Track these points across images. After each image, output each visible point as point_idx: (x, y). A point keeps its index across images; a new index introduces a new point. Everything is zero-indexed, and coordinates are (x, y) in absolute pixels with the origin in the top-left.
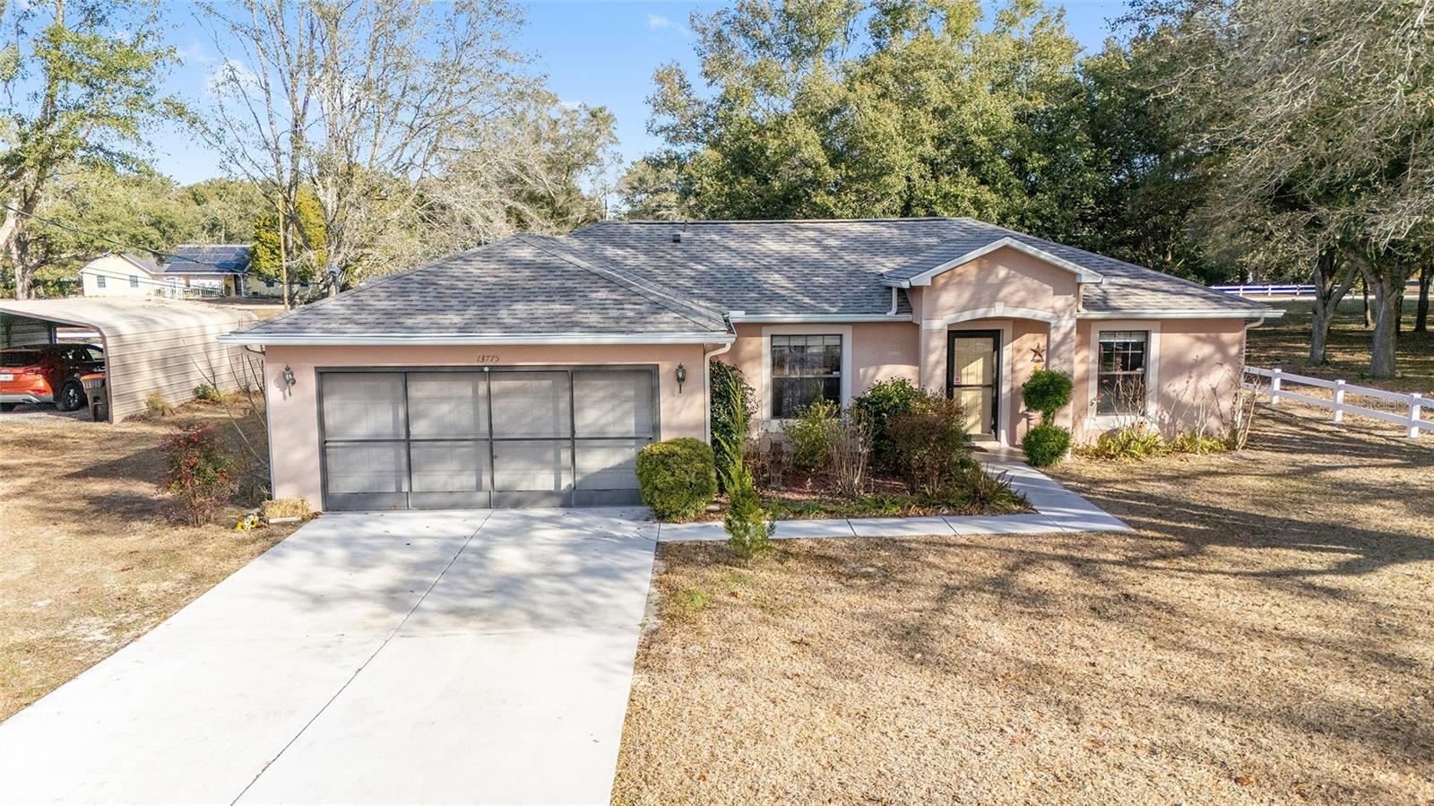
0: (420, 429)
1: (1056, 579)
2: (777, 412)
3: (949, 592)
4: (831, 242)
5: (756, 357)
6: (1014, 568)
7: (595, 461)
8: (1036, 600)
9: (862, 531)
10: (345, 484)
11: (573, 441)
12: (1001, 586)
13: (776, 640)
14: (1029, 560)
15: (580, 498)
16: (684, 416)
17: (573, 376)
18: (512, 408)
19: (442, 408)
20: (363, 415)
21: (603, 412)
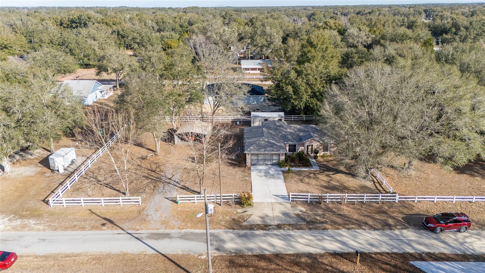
0: (259, 159)
1: (312, 175)
2: (289, 152)
3: (304, 176)
4: (295, 130)
5: (287, 146)
6: (309, 174)
7: (274, 161)
8: (310, 177)
9: (298, 169)
10: (253, 163)
11: (272, 160)
12: (308, 176)
13: (292, 181)
14: (311, 173)
15: (273, 165)
16: (283, 158)
17: (273, 154)
18: (267, 157)
19: (261, 157)
20: (254, 158)
21: (275, 157)
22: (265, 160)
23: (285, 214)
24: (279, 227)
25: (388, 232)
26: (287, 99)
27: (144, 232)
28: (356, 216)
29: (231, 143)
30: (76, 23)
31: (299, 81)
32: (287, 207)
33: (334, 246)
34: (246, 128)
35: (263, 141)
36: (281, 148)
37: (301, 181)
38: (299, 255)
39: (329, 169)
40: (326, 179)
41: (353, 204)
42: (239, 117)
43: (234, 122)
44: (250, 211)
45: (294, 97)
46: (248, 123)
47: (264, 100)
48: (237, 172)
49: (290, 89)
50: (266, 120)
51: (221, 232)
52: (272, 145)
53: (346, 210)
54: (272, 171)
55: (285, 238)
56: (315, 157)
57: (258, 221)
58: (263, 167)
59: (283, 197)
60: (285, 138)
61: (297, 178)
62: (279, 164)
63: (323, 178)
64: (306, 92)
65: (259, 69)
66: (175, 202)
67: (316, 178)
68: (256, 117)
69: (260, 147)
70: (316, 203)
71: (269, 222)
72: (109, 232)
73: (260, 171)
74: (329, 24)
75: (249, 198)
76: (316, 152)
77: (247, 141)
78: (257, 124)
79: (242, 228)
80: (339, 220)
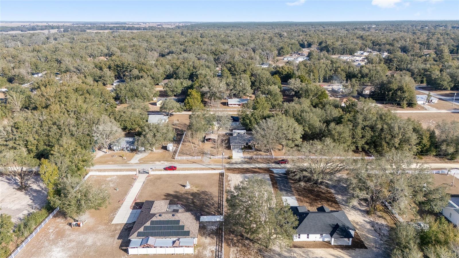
2: (245, 145)
4: (248, 137)
5: (245, 143)
9: (248, 150)
13: (245, 153)
14: (252, 151)
15: (240, 149)
16: (243, 147)
17: (240, 146)
18: (238, 146)
19: (236, 147)
20: (234, 147)
21: (240, 147)
22: (237, 147)
23: (242, 161)
24: (240, 163)
25: (268, 164)
26: (247, 125)
27: (204, 164)
28: (261, 161)
29: (226, 141)
30: (120, 67)
31: (252, 118)
32: (243, 159)
33: (253, 167)
34: (231, 137)
35: (236, 141)
36: (242, 143)
37: (248, 153)
38: (244, 168)
39: (258, 150)
40: (256, 153)
41: (261, 159)
42: (228, 132)
43: (226, 134)
44: (232, 160)
45: (250, 124)
46: (231, 135)
47: (239, 124)
48: (228, 151)
49: (248, 121)
50: (239, 133)
51: (225, 165)
52: (240, 143)
53: (259, 160)
54: (240, 151)
55: (241, 165)
56: (254, 147)
57: (234, 162)
58: (237, 150)
59: (242, 157)
60: (244, 140)
61: (247, 153)
62: (242, 149)
63: (255, 152)
64: (254, 123)
65: (238, 104)
66: (210, 158)
67: (253, 153)
68: (235, 132)
69: (236, 143)
70: (251, 158)
71: (237, 162)
72: (194, 164)
73: (235, 151)
74: (284, 68)
75: (232, 157)
76: (254, 145)
77: (231, 141)
78: (235, 135)
79: (230, 163)
80: (256, 162)
